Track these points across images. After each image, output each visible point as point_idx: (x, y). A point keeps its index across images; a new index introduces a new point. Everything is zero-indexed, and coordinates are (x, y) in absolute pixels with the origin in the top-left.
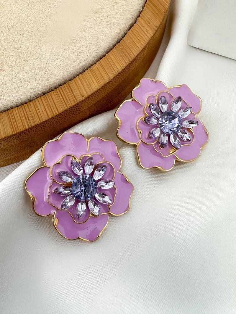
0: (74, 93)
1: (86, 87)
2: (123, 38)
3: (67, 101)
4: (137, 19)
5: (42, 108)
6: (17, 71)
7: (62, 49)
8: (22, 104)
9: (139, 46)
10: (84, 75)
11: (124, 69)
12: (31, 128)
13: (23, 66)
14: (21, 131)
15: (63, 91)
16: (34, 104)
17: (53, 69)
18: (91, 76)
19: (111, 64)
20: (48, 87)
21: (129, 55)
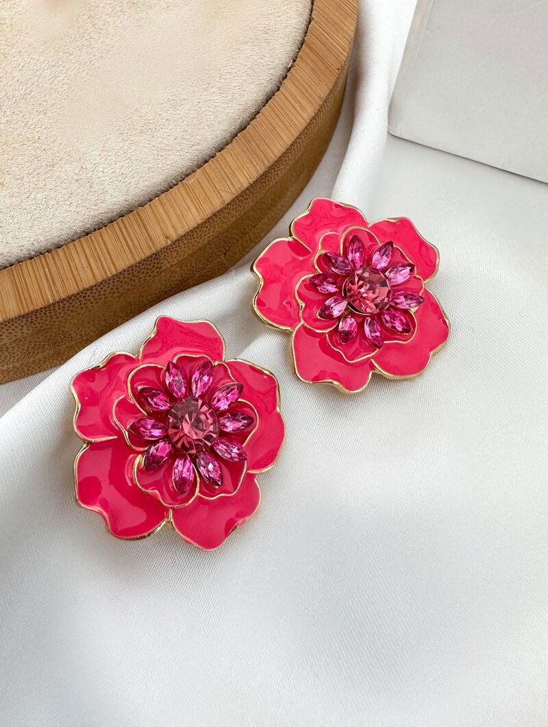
0: (150, 231)
1: (174, 220)
2: (251, 120)
3: (135, 247)
4: (281, 83)
5: (84, 261)
6: (32, 186)
7: (127, 143)
8: (41, 254)
9: (285, 138)
10: (170, 196)
11: (254, 182)
12: (58, 302)
13: (43, 177)
14: (39, 308)
15: (126, 228)
16: (65, 254)
17: (107, 183)
18: (186, 197)
19: (226, 173)
20: (96, 219)
21: (265, 156)
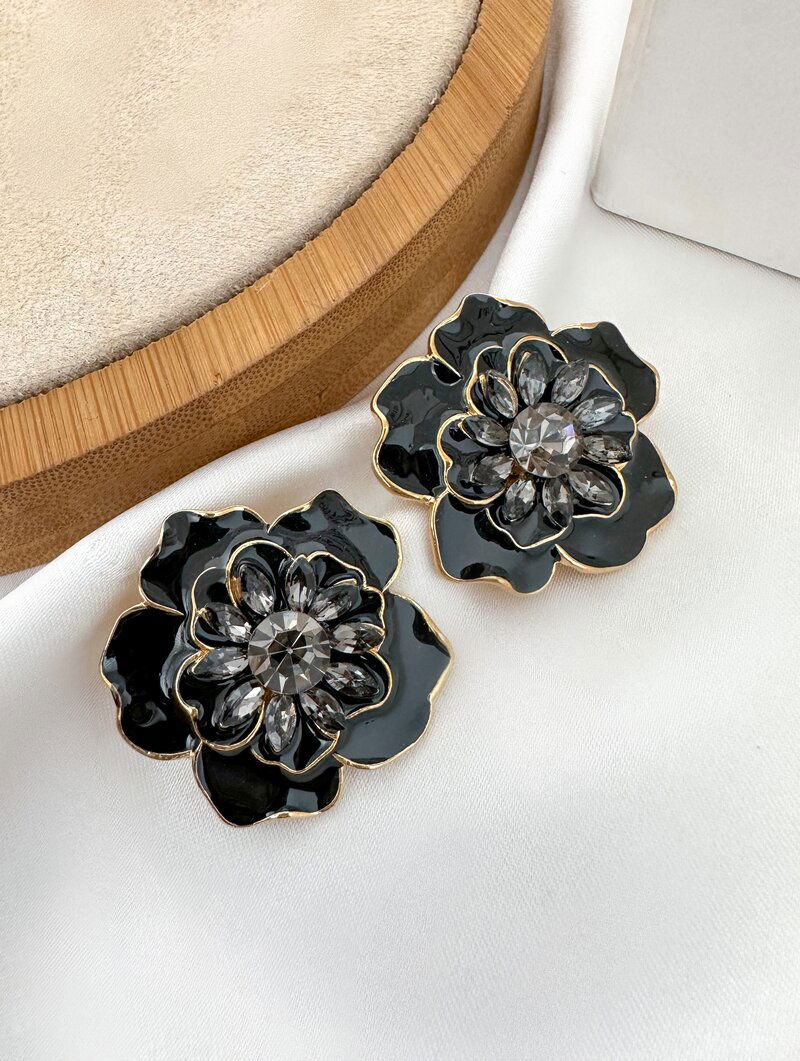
0: (193, 364)
1: (231, 347)
2: (364, 191)
3: (169, 389)
4: (417, 130)
5: (92, 407)
6: (30, 289)
7: (174, 225)
8: (34, 395)
9: (413, 220)
10: (229, 309)
11: (358, 291)
12: (50, 471)
13: (47, 276)
14: (21, 478)
15: (159, 358)
16: (67, 397)
17: (137, 287)
18: (252, 310)
19: (316, 275)
20: (116, 344)
21: (378, 248)
